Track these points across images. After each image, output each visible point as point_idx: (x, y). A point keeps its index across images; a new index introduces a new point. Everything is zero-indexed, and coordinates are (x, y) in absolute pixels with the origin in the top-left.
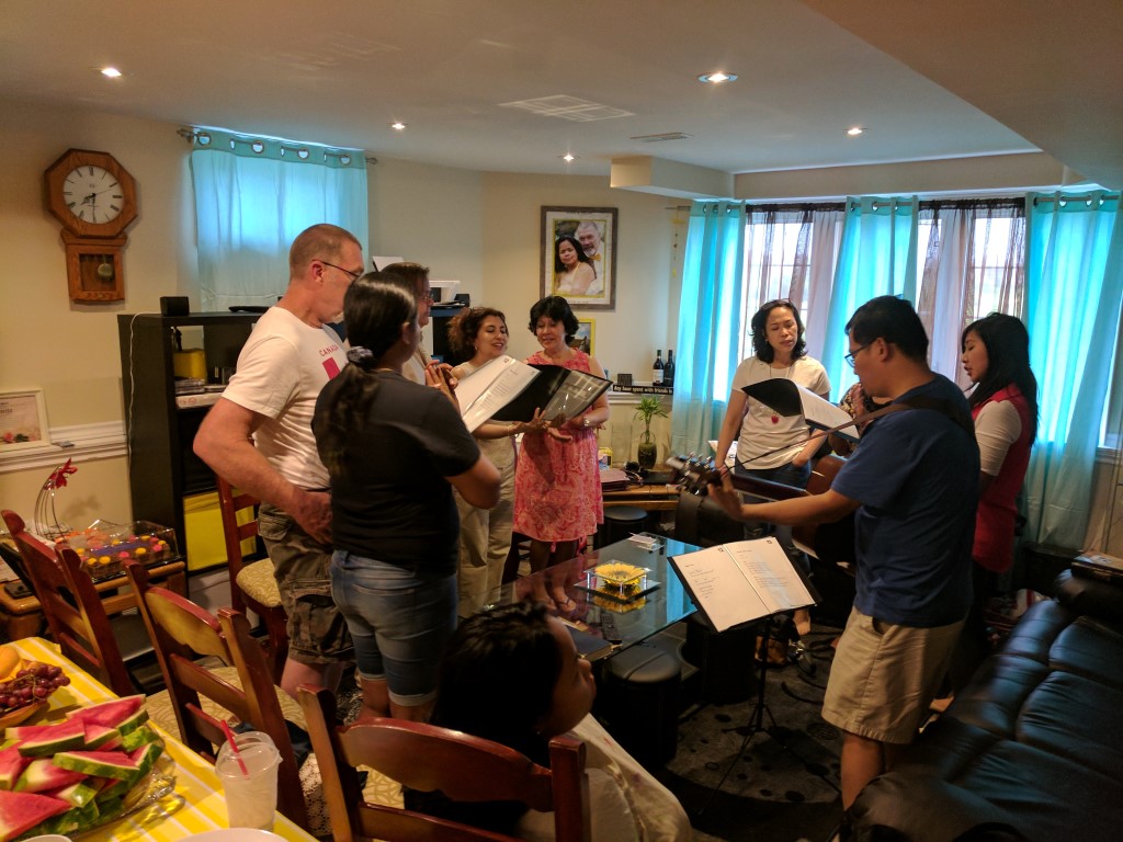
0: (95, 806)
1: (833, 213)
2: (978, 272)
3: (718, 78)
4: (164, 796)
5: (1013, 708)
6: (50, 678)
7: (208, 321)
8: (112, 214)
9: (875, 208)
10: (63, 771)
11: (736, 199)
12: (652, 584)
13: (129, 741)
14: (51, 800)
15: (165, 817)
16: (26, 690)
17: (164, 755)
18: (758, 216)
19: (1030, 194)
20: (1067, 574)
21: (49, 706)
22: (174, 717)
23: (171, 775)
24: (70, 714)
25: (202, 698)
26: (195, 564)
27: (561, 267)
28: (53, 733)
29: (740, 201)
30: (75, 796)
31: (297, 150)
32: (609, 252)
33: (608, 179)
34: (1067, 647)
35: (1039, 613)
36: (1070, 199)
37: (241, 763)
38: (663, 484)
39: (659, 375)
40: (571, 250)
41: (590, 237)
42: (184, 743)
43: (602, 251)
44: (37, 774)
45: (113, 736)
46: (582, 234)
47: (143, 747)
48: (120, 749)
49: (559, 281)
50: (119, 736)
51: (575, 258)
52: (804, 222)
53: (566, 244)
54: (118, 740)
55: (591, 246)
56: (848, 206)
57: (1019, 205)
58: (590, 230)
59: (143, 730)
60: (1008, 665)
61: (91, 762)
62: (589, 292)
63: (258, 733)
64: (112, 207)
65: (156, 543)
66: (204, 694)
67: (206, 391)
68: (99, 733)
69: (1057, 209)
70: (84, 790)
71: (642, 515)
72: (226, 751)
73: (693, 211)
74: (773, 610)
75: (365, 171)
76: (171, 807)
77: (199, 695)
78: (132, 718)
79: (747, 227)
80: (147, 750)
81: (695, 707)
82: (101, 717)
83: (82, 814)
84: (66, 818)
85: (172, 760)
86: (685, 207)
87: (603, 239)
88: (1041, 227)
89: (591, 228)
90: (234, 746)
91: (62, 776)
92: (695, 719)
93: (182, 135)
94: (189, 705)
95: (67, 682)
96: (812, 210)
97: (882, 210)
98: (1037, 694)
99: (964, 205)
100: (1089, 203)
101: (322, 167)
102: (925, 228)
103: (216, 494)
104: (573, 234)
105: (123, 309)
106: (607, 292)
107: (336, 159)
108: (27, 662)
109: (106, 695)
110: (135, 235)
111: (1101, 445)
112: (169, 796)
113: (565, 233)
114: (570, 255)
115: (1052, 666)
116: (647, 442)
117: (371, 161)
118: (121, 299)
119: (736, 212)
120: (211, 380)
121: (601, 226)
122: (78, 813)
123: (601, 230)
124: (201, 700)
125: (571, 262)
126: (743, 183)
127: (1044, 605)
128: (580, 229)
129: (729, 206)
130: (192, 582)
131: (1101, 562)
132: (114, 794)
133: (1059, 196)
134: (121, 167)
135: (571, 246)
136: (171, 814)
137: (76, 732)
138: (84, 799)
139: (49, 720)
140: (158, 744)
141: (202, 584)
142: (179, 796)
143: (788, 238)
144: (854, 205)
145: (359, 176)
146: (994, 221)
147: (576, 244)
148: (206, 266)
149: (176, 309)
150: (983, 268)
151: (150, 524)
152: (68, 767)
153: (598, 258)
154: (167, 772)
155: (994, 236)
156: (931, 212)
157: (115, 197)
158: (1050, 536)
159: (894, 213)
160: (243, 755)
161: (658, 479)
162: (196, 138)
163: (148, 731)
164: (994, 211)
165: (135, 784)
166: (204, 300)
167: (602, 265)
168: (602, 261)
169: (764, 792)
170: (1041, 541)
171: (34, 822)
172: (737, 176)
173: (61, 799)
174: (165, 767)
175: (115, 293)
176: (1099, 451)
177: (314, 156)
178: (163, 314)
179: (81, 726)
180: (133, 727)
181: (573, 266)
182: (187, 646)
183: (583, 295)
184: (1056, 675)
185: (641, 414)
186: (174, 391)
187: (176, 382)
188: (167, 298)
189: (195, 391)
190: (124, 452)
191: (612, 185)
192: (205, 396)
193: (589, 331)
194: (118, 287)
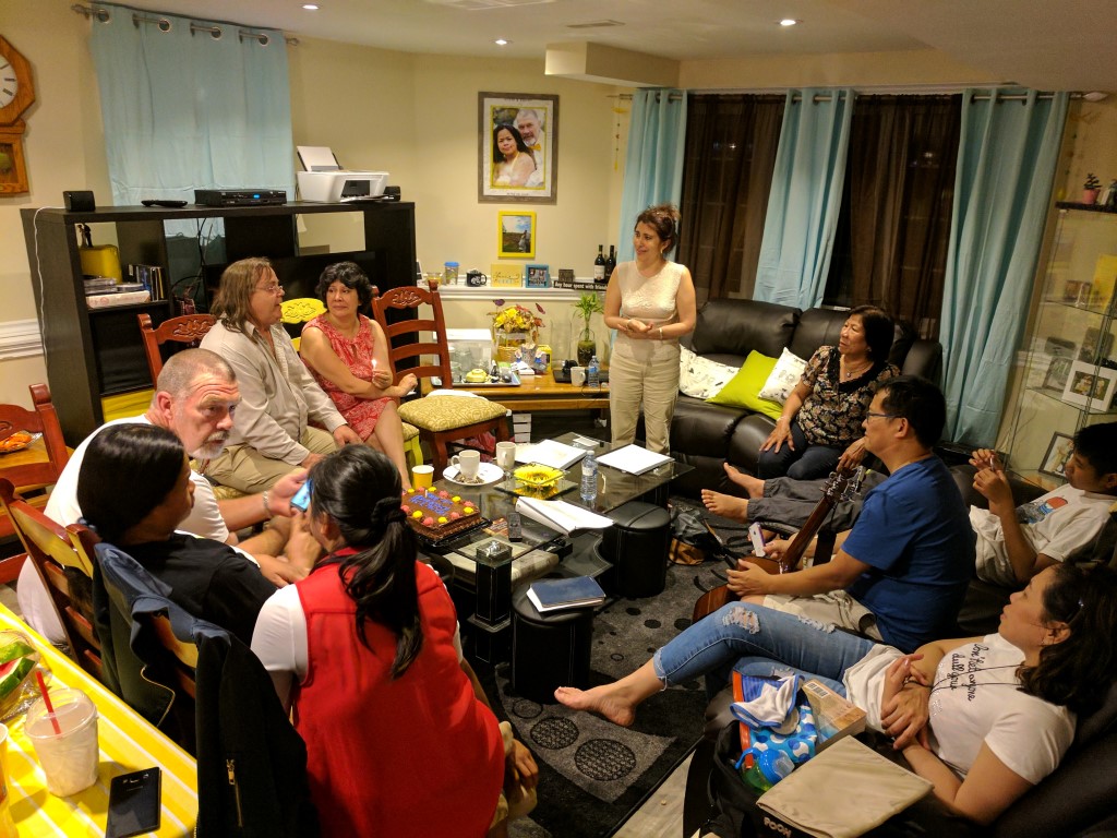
1: (773, 106)
7: (121, 217)
8: (6, 99)
12: (570, 485)
27: (500, 157)
33: (542, 65)
39: (600, 272)
40: (509, 139)
41: (529, 125)
43: (542, 141)
46: (522, 123)
49: (498, 172)
51: (515, 147)
53: (504, 133)
55: (531, 135)
56: (788, 99)
58: (530, 118)
62: (528, 185)
64: (5, 91)
67: (120, 290)
73: (634, 99)
75: (285, 53)
81: (609, 601)
86: (627, 96)
87: (543, 128)
89: (531, 116)
93: (78, 11)
96: (753, 103)
103: (136, 394)
104: (512, 121)
107: (252, 40)
110: (34, 121)
113: (504, 122)
114: (509, 144)
116: (587, 340)
117: (291, 41)
118: (24, 191)
120: (125, 278)
121: (541, 113)
123: (541, 117)
125: (510, 151)
128: (519, 117)
134: (11, 46)
135: (511, 136)
144: (795, 97)
147: (515, 133)
149: (81, 205)
153: (538, 148)
157: (7, 80)
167: (543, 155)
168: (543, 150)
175: (17, 186)
178: (67, 210)
181: (512, 156)
183: (523, 186)
185: (581, 311)
186: (84, 292)
187: (85, 282)
188: (70, 193)
189: (107, 290)
190: (41, 351)
191: (547, 72)
192: (119, 296)
193: (528, 225)
194: (20, 179)
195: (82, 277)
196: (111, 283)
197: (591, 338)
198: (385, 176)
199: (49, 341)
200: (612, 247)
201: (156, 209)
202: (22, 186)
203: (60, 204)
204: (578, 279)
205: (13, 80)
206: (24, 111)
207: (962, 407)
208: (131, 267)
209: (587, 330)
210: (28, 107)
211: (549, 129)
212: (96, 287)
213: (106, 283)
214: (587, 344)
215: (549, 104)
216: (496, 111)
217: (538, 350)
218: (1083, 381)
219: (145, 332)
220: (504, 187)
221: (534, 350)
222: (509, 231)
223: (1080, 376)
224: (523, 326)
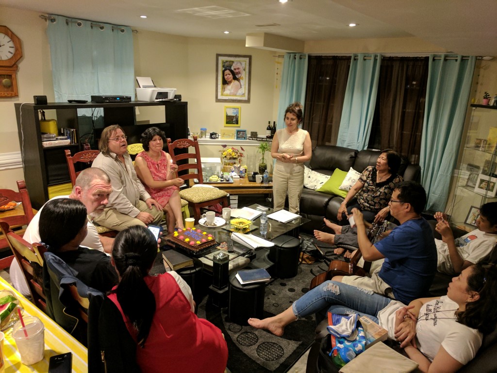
1: (346, 61)
7: (58, 107)
8: (10, 56)
19: (431, 55)
27: (225, 82)
33: (244, 43)
39: (269, 133)
40: (229, 75)
41: (238, 69)
43: (244, 76)
46: (235, 67)
49: (224, 89)
51: (232, 78)
53: (227, 72)
55: (239, 73)
56: (353, 58)
58: (239, 66)
62: (238, 94)
64: (9, 52)
67: (57, 139)
73: (285, 58)
75: (132, 36)
86: (281, 56)
87: (244, 70)
89: (239, 64)
93: (42, 18)
96: (337, 59)
104: (231, 67)
105: (19, 100)
107: (118, 31)
110: (22, 65)
113: (227, 67)
114: (229, 77)
116: (263, 163)
117: (135, 31)
118: (17, 95)
120: (60, 134)
121: (243, 64)
123: (244, 66)
125: (230, 80)
128: (234, 65)
129: (301, 56)
134: (12, 33)
135: (230, 73)
144: (356, 58)
145: (129, 39)
147: (232, 72)
148: (57, 80)
149: (41, 102)
153: (242, 79)
157: (11, 47)
162: (49, 19)
164: (415, 63)
166: (56, 97)
167: (244, 82)
168: (244, 80)
175: (13, 93)
181: (230, 82)
183: (235, 95)
185: (260, 150)
186: (41, 140)
187: (42, 135)
188: (36, 96)
189: (52, 139)
190: (22, 166)
191: (247, 46)
192: (56, 142)
193: (238, 112)
194: (15, 91)
195: (41, 134)
196: (53, 136)
197: (265, 162)
198: (175, 91)
199: (25, 161)
200: (274, 122)
201: (74, 104)
202: (15, 94)
203: (32, 101)
204: (259, 136)
205: (13, 47)
206: (17, 61)
207: (430, 194)
208: (62, 129)
209: (263, 158)
210: (19, 59)
211: (247, 70)
212: (46, 138)
213: (51, 136)
214: (263, 165)
215: (247, 60)
216: (224, 62)
217: (241, 167)
218: (484, 183)
219: (68, 158)
220: (227, 95)
221: (240, 167)
222: (229, 114)
223: (482, 181)
224: (235, 157)
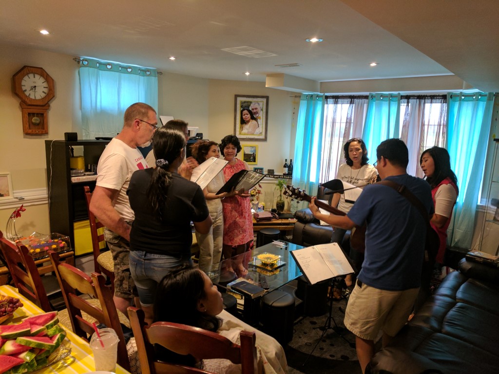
0: (35, 361)
1: (363, 100)
2: (426, 127)
3: (314, 40)
4: (66, 357)
5: (441, 319)
6: (14, 304)
7: (86, 144)
8: (43, 95)
9: (382, 98)
10: (20, 345)
11: (321, 93)
12: (283, 263)
13: (50, 332)
14: (15, 358)
15: (66, 366)
16: (3, 309)
17: (66, 338)
18: (330, 101)
19: (449, 93)
20: (464, 260)
21: (13, 316)
22: (70, 321)
23: (69, 347)
24: (23, 320)
25: (83, 313)
26: (78, 252)
27: (243, 122)
28: (15, 329)
29: (323, 94)
30: (26, 357)
31: (127, 68)
32: (264, 115)
33: (264, 83)
34: (464, 292)
35: (452, 277)
36: (466, 96)
37: (101, 342)
38: (287, 218)
39: (286, 170)
40: (247, 114)
41: (256, 109)
42: (74, 332)
43: (261, 115)
44: (9, 347)
45: (43, 330)
46: (253, 108)
47: (57, 335)
48: (46, 335)
49: (242, 128)
50: (46, 330)
51: (250, 118)
52: (350, 104)
53: (245, 112)
54: (46, 332)
55: (257, 113)
56: (370, 97)
57: (444, 98)
58: (256, 106)
59: (56, 327)
60: (438, 300)
61: (34, 342)
62: (255, 133)
63: (109, 329)
64: (43, 92)
65: (61, 243)
66: (83, 310)
67: (85, 175)
68: (37, 328)
69: (461, 100)
70: (30, 354)
71: (278, 232)
72: (95, 336)
73: (301, 98)
74: (335, 275)
75: (157, 78)
76: (69, 362)
77: (81, 311)
78: (52, 322)
79: (326, 106)
80: (58, 336)
81: (301, 318)
82: (38, 321)
83: (29, 365)
84: (22, 367)
85: (69, 341)
86: (298, 96)
87: (262, 110)
88: (453, 108)
90: (98, 334)
91: (20, 348)
92: (301, 323)
93: (75, 61)
94: (76, 316)
95: (22, 305)
96: (354, 99)
97: (385, 99)
98: (451, 312)
99: (420, 97)
100: (474, 97)
101: (138, 76)
102: (403, 107)
103: (89, 221)
104: (249, 106)
105: (48, 138)
106: (264, 133)
107: (144, 72)
108: (4, 296)
109: (40, 311)
110: (53, 104)
111: (479, 203)
112: (68, 357)
113: (245, 107)
114: (247, 116)
115: (457, 301)
116: (280, 200)
117: (159, 73)
118: (47, 133)
119: (321, 99)
120: (87, 170)
121: (261, 104)
122: (27, 364)
123: (261, 106)
124: (82, 314)
125: (248, 119)
126: (324, 86)
127: (454, 274)
128: (252, 105)
129: (318, 96)
130: (77, 260)
131: (479, 255)
132: (43, 356)
133: (462, 94)
134: (47, 74)
135: (248, 113)
136: (69, 365)
137: (26, 328)
138: (30, 358)
139: (14, 323)
140: (64, 333)
141: (81, 262)
142: (72, 357)
143: (344, 110)
144: (372, 97)
145: (154, 80)
146: (433, 104)
147: (250, 112)
148: (85, 119)
149: (72, 138)
150: (428, 125)
151: (58, 234)
152: (23, 344)
153: (260, 118)
154: (67, 346)
155: (433, 111)
156: (406, 100)
157: (44, 87)
158: (457, 243)
159: (390, 100)
160: (103, 338)
161: (286, 216)
162: (81, 62)
163: (59, 327)
164: (433, 100)
165: (53, 352)
166: (84, 134)
167: (261, 121)
168: (262, 119)
169: (331, 356)
170: (452, 245)
171: (7, 368)
172: (321, 83)
173: (20, 358)
174: (67, 344)
175: (44, 131)
176: (478, 206)
177: (134, 71)
178: (66, 140)
179: (29, 325)
180: (52, 326)
181: (248, 122)
182: (77, 289)
183: (253, 134)
184: (459, 304)
185: (278, 187)
186: (70, 175)
187: (71, 171)
188: (68, 133)
189: (80, 175)
190: (47, 202)
191: (266, 86)
192: (84, 177)
194: (45, 129)
196: (81, 172)
197: (282, 199)
198: (197, 129)
199: (51, 197)
200: (291, 160)
201: (101, 140)
203: (63, 138)
204: (275, 174)
205: (47, 88)
206: (50, 100)
208: (89, 165)
209: (281, 195)
211: (264, 110)
212: (75, 173)
214: (281, 202)
215: (265, 100)
217: (259, 204)
220: (245, 134)
222: (246, 153)
224: (253, 194)
